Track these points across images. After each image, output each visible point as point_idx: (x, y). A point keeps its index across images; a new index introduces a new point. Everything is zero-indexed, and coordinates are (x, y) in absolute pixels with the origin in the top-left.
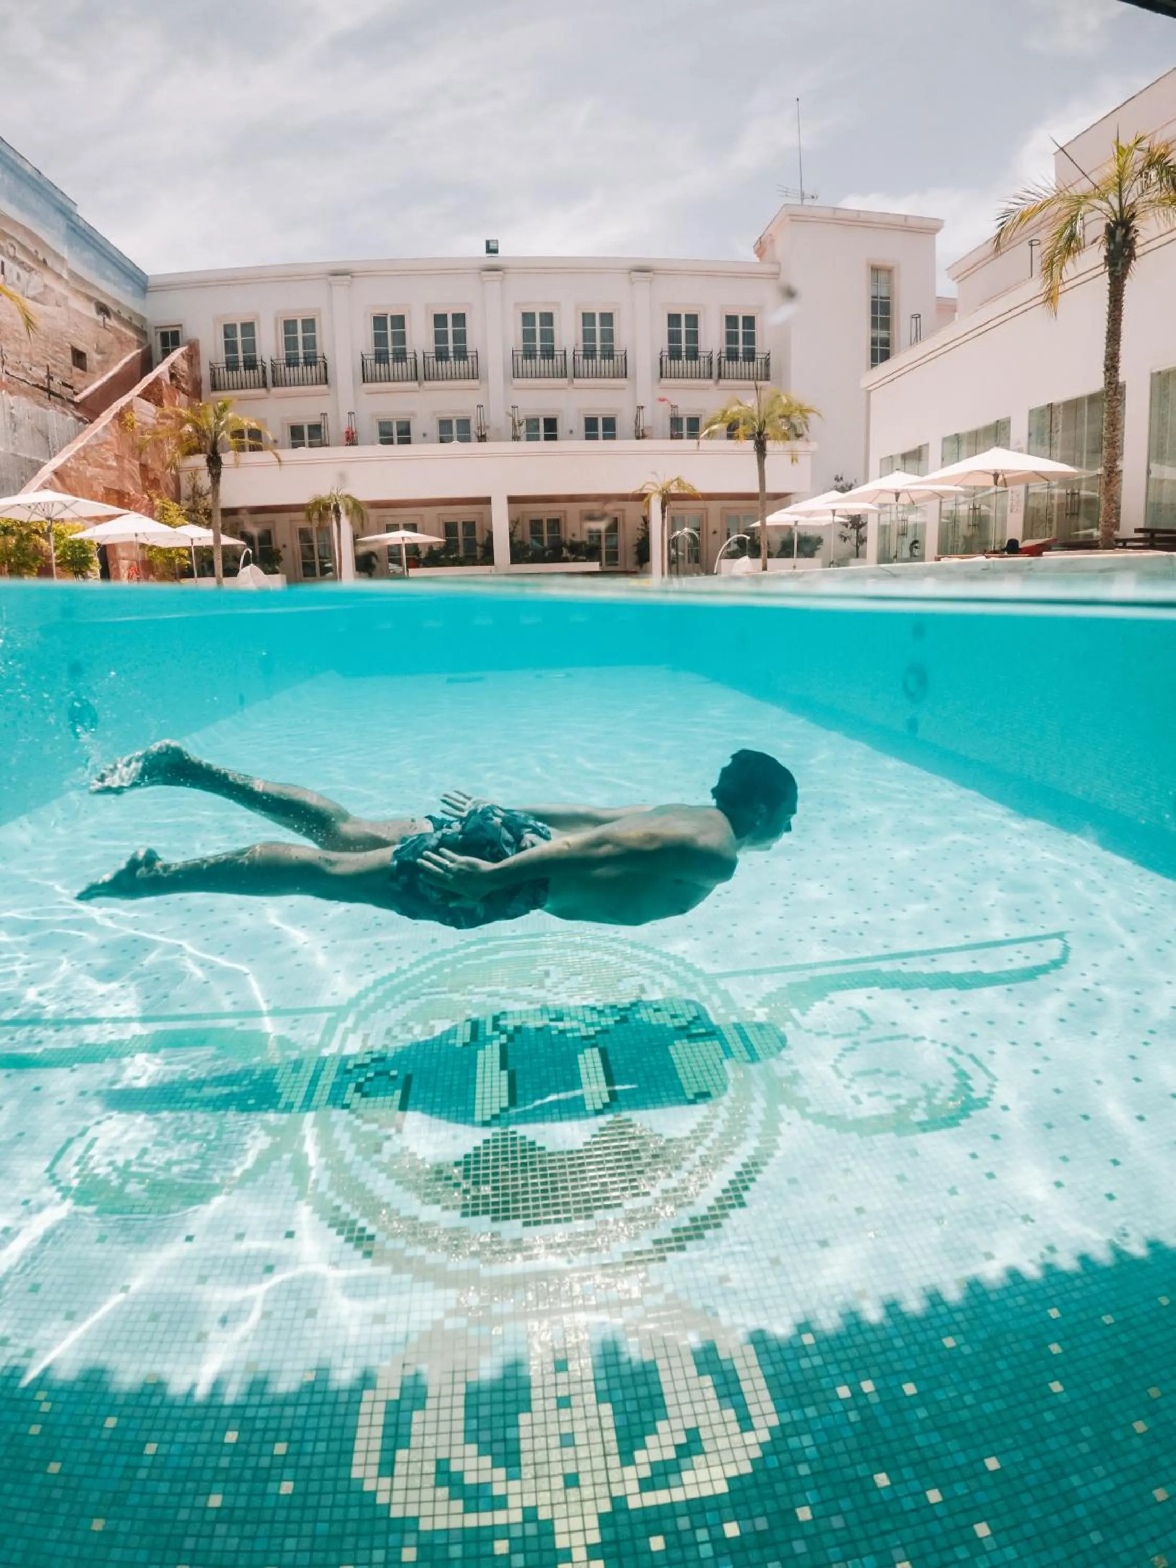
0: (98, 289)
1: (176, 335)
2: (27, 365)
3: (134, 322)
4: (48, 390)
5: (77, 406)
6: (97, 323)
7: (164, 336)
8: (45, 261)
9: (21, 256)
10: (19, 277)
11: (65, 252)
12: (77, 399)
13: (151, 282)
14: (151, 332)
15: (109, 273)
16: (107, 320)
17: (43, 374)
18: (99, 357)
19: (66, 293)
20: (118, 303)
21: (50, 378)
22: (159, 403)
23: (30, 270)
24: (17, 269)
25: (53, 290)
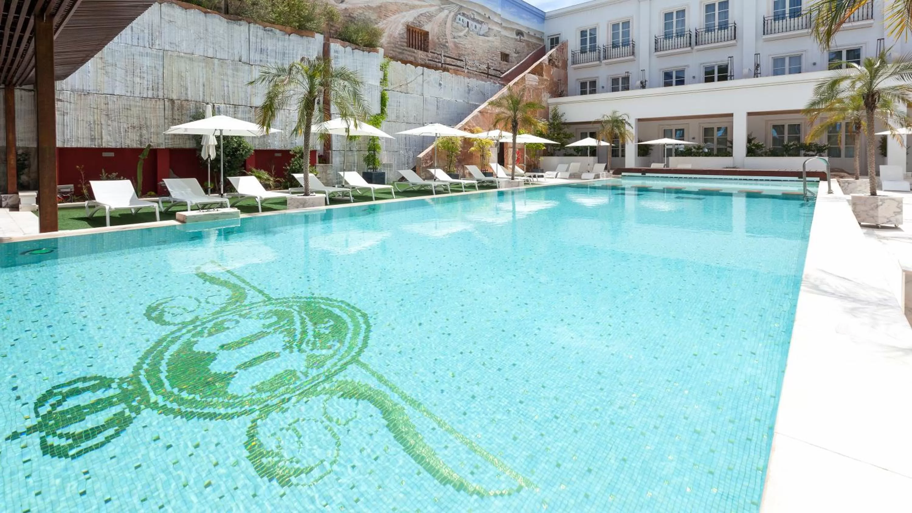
0: (518, 24)
1: (557, 39)
2: (478, 64)
3: (537, 36)
4: (488, 74)
5: (502, 79)
6: (516, 40)
7: (552, 40)
8: (489, 17)
9: (477, 17)
10: (476, 27)
11: (499, 11)
12: (502, 76)
13: (547, 15)
14: (546, 39)
15: (524, 16)
16: (522, 38)
17: (485, 67)
18: (516, 55)
19: (499, 30)
20: (528, 28)
21: (488, 68)
22: (541, 75)
23: (481, 23)
24: (475, 24)
25: (493, 29)
